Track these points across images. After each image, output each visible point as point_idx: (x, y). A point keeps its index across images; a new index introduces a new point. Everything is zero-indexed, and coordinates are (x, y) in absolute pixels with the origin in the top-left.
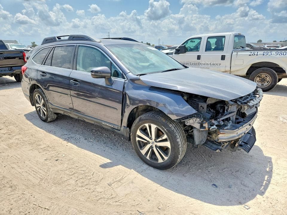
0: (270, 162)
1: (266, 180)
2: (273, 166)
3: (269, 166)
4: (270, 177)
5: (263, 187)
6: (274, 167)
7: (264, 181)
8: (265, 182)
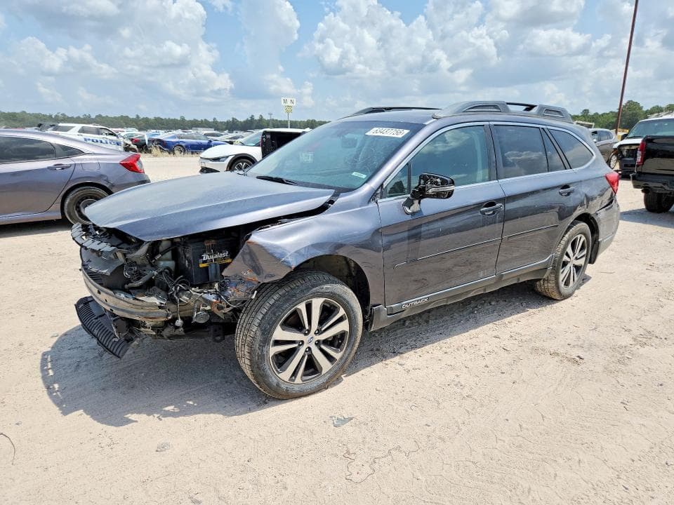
0: (59, 403)
1: (49, 369)
2: (50, 398)
3: (58, 393)
4: (45, 378)
5: (49, 359)
6: (46, 397)
7: (52, 366)
8: (49, 367)
